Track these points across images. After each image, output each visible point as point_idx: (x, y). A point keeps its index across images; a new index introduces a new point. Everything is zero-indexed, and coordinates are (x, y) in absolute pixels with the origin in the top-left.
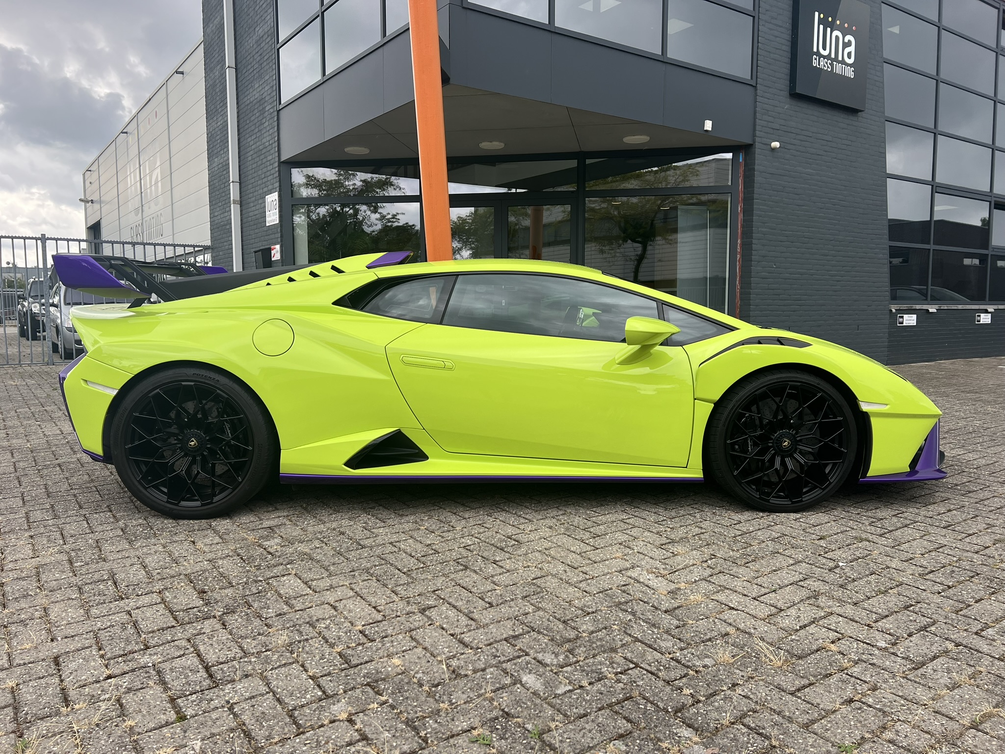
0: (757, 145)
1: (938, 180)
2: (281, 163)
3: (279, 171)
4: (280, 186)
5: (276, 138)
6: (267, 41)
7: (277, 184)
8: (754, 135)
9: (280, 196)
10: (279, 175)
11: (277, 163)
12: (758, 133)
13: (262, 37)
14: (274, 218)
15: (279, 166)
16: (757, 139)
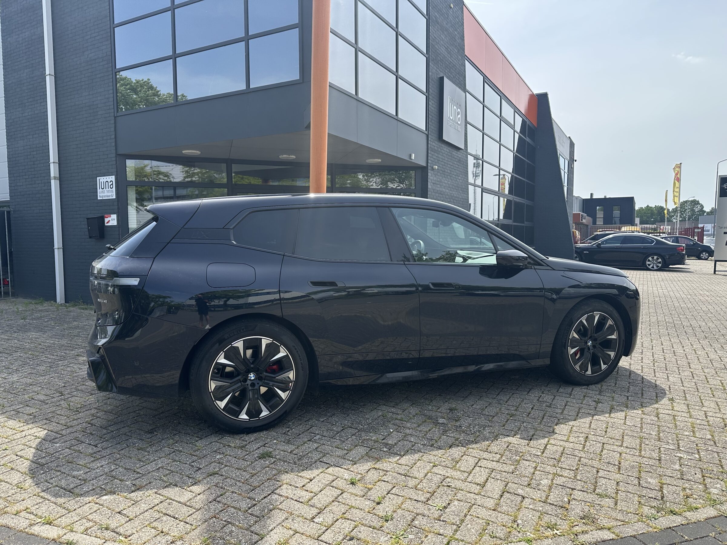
0: (429, 168)
1: (484, 186)
2: (118, 155)
3: (116, 160)
4: (117, 171)
5: (113, 136)
6: (101, 64)
7: (115, 170)
8: (427, 162)
9: (116, 179)
10: (116, 163)
11: (114, 154)
12: (429, 161)
13: (95, 59)
14: (110, 194)
15: (116, 157)
16: (429, 164)
